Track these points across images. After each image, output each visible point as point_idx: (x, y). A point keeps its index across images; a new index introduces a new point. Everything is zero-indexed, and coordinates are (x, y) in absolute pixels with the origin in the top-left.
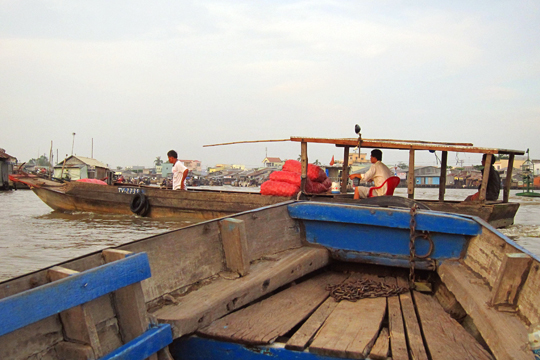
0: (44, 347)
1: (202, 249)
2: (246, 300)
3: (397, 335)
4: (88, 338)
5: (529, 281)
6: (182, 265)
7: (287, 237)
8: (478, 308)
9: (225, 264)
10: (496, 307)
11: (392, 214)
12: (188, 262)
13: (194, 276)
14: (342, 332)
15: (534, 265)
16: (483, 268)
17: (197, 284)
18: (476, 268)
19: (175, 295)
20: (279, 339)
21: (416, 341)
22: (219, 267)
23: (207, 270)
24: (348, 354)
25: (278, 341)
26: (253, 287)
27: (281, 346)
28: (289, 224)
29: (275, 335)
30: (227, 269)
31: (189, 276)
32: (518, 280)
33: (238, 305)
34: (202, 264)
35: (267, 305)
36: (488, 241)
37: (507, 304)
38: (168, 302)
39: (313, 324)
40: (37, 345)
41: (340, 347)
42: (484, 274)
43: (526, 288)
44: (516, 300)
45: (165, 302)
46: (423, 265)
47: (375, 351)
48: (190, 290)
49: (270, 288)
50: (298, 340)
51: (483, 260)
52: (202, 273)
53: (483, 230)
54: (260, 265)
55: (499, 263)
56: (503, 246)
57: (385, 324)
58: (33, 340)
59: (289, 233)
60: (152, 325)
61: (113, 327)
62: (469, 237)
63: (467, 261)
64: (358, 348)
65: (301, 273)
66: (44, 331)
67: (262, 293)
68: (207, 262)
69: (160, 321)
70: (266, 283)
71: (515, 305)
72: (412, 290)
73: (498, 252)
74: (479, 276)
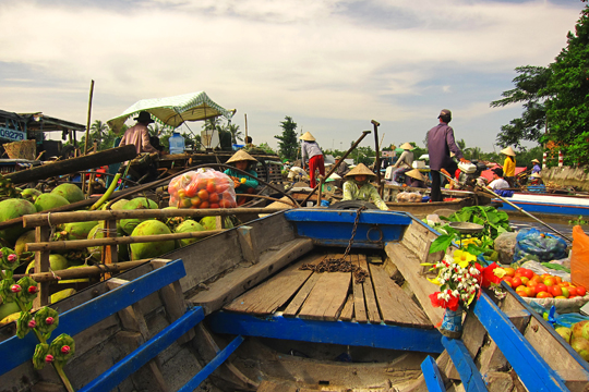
0: (105, 338)
1: (226, 249)
2: (258, 280)
3: (358, 300)
4: (138, 327)
6: (211, 261)
7: (285, 233)
8: (412, 276)
9: (242, 257)
10: (424, 275)
12: (216, 259)
13: (221, 268)
14: (322, 300)
16: (414, 246)
17: (223, 273)
18: (410, 247)
19: (207, 282)
20: (279, 309)
21: (371, 303)
22: (239, 259)
23: (230, 262)
24: (325, 317)
25: (277, 311)
26: (262, 271)
27: (280, 314)
28: (285, 225)
29: (276, 306)
30: (244, 260)
31: (218, 268)
33: (251, 285)
34: (226, 259)
35: (272, 283)
36: (417, 228)
38: (203, 289)
39: (301, 295)
40: (99, 338)
41: (320, 313)
42: (416, 251)
45: (198, 289)
47: (343, 315)
48: (218, 278)
49: (274, 270)
50: (291, 310)
51: (414, 241)
52: (226, 265)
53: (413, 222)
54: (267, 255)
55: (425, 244)
56: (427, 233)
57: (350, 292)
58: (96, 335)
59: (286, 231)
60: (189, 309)
61: (162, 312)
62: (404, 227)
63: (403, 242)
64: (332, 313)
65: (295, 257)
66: (104, 327)
67: (268, 274)
68: (230, 257)
69: (196, 304)
70: (271, 267)
72: (368, 262)
73: (423, 237)
74: (413, 253)
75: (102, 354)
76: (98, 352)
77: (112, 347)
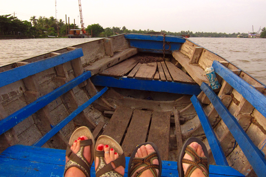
0: (50, 78)
1: (98, 48)
2: (113, 64)
3: (161, 73)
4: (65, 75)
5: (202, 56)
6: (92, 53)
7: (124, 45)
8: (186, 65)
9: (105, 53)
10: (192, 64)
11: (157, 37)
12: (94, 52)
14: (144, 72)
15: (204, 50)
16: (187, 53)
17: (97, 59)
18: (184, 53)
19: (91, 63)
20: (125, 75)
21: (168, 74)
22: (104, 54)
23: (100, 55)
24: (147, 78)
25: (124, 75)
26: (115, 60)
27: (126, 77)
28: (125, 41)
29: (123, 73)
30: (106, 55)
31: (95, 56)
32: (199, 55)
33: (110, 66)
34: (99, 53)
35: (120, 65)
36: (188, 44)
37: (195, 63)
38: (89, 65)
39: (135, 70)
40: (48, 78)
41: (145, 76)
42: (187, 55)
43: (201, 58)
44: (198, 61)
45: (87, 65)
46: (167, 53)
47: (155, 77)
48: (95, 61)
49: (120, 60)
50: (131, 75)
51: (187, 50)
53: (186, 41)
55: (192, 51)
56: (193, 45)
57: (157, 70)
58: (47, 76)
59: (125, 44)
60: (84, 72)
61: (72, 72)
62: (182, 44)
63: (181, 51)
64: (150, 76)
65: (129, 56)
66: (50, 73)
67: (118, 62)
68: (100, 52)
69: (87, 70)
70: (119, 59)
71: (198, 63)
72: (164, 61)
73: (191, 47)
74: (185, 55)
75: (49, 85)
76: (48, 84)
77: (53, 83)
